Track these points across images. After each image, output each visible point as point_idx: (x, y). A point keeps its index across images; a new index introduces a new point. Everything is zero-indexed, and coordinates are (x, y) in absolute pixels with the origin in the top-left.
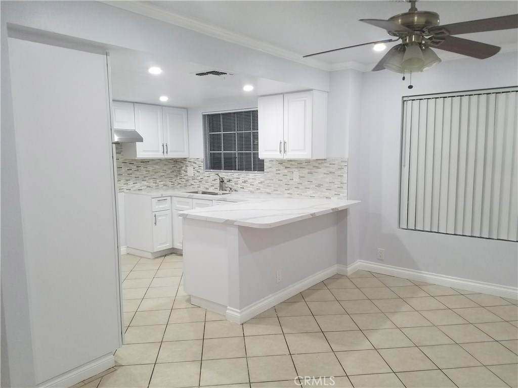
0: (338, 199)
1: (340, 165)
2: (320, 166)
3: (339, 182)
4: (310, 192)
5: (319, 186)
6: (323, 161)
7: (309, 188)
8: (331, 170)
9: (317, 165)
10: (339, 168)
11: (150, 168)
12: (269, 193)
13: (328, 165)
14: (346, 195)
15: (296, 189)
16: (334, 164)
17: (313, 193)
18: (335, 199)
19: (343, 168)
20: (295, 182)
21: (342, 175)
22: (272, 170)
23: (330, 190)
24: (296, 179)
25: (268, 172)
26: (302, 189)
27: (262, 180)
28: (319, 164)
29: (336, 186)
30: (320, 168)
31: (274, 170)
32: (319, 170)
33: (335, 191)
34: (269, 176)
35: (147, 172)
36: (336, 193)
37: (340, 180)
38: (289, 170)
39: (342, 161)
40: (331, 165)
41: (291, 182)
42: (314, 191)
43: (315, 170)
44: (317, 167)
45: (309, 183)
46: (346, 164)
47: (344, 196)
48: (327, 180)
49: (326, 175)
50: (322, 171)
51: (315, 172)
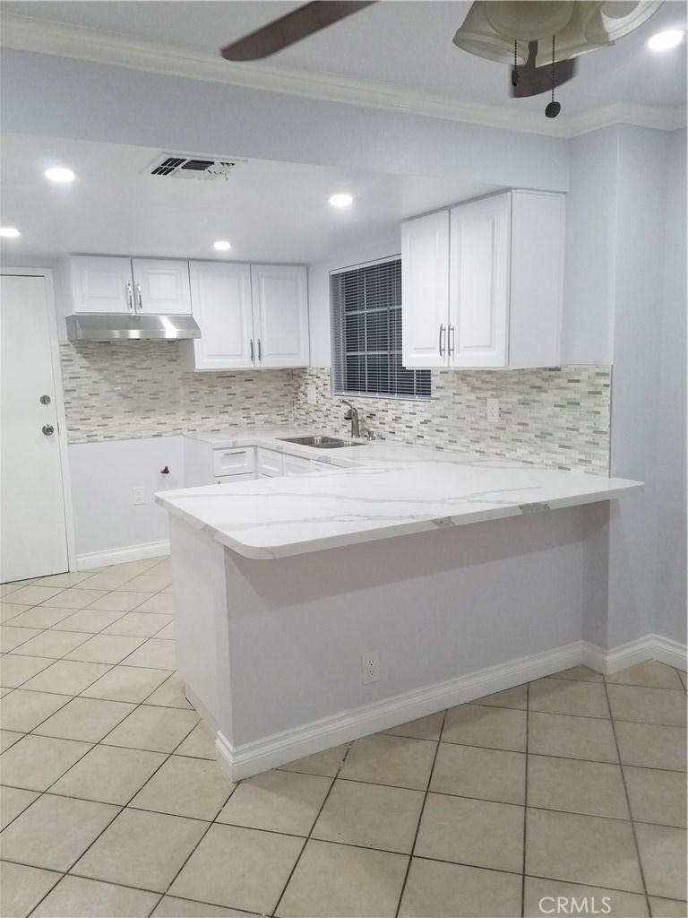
0: (586, 472)
1: (593, 385)
2: (546, 385)
3: (589, 427)
4: (523, 451)
5: (544, 435)
6: (553, 373)
7: (521, 441)
8: (571, 395)
9: (539, 384)
10: (589, 393)
11: (236, 388)
12: (439, 448)
13: (563, 382)
14: (605, 464)
15: (493, 443)
16: (578, 381)
17: (530, 453)
18: (578, 471)
19: (600, 393)
20: (491, 424)
21: (596, 409)
22: (446, 394)
23: (569, 447)
24: (494, 418)
25: (438, 399)
26: (506, 442)
27: (427, 416)
28: (544, 380)
29: (584, 438)
30: (546, 392)
31: (449, 393)
32: (543, 394)
33: (580, 453)
34: (440, 407)
35: (230, 397)
36: (582, 457)
37: (591, 424)
38: (478, 395)
39: (597, 374)
40: (572, 384)
41: (482, 425)
42: (532, 450)
43: (534, 395)
44: (539, 389)
45: (521, 427)
46: (608, 382)
47: (601, 467)
48: (562, 422)
49: (558, 409)
50: (550, 397)
51: (533, 401)
